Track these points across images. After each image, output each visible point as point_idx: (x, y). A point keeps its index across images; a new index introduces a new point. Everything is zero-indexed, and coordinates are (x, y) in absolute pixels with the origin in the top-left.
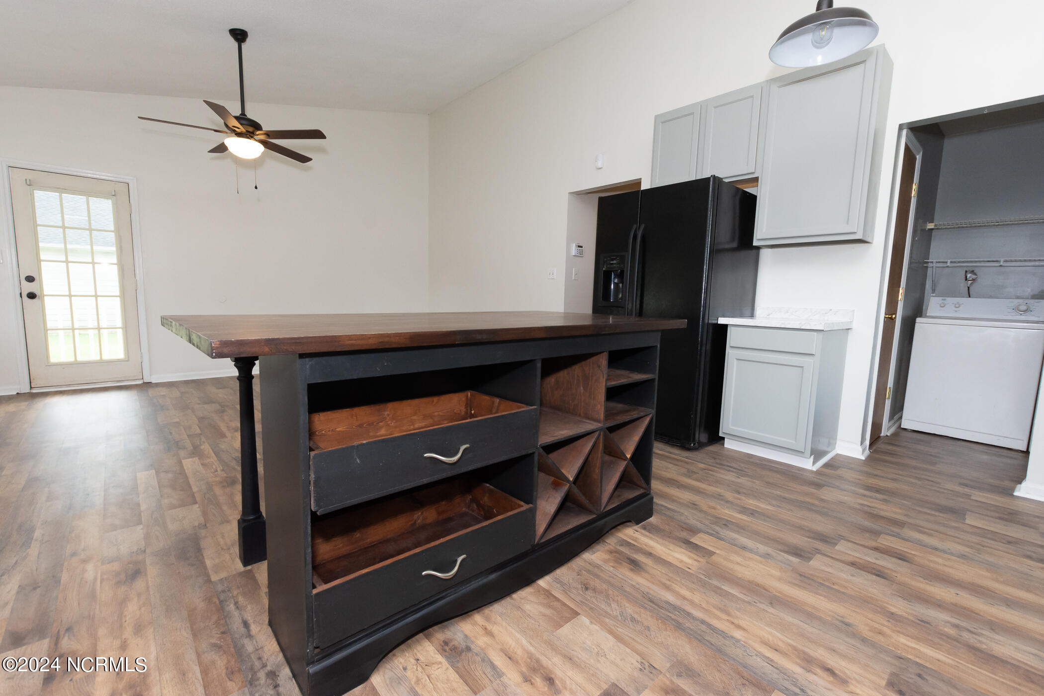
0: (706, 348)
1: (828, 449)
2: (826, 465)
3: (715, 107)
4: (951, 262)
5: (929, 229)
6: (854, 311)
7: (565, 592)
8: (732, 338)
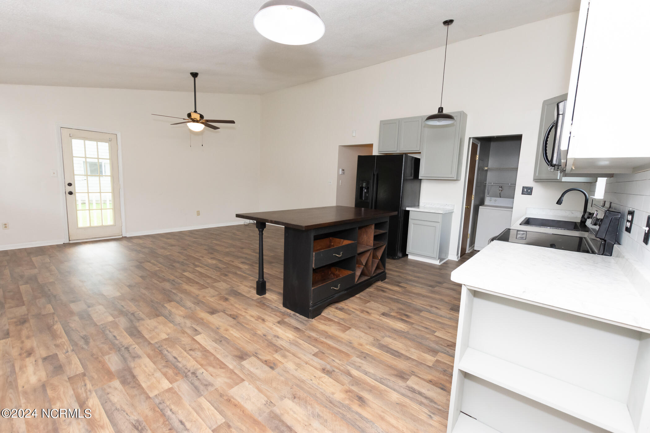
0: (401, 219)
1: (445, 258)
2: (444, 263)
3: (405, 122)
4: (493, 183)
5: (486, 170)
6: (454, 205)
7: (345, 322)
8: (411, 216)
